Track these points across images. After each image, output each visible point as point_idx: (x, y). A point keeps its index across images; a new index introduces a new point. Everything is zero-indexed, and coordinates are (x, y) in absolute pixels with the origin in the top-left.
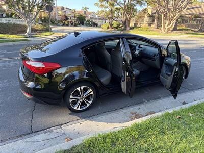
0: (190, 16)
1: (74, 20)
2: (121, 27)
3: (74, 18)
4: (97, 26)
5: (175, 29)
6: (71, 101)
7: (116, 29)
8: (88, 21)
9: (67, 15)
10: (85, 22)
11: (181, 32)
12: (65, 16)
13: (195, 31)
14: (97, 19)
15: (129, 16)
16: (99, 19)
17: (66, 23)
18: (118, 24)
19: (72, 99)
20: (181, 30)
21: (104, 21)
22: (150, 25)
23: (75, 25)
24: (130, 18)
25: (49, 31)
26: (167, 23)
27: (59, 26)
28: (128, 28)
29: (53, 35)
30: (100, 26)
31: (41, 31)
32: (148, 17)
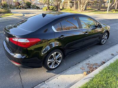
0: (92, 2)
1: (24, 5)
2: (55, 9)
3: (24, 4)
4: (39, 9)
5: (85, 9)
6: (48, 63)
7: (52, 11)
8: (33, 6)
9: (19, 2)
10: (31, 6)
11: (89, 11)
12: (18, 3)
13: (96, 10)
14: (38, 4)
15: (59, 2)
16: (40, 4)
17: (19, 7)
18: (53, 7)
19: (49, 62)
20: (89, 10)
21: (43, 6)
22: (71, 7)
23: (25, 9)
24: (60, 4)
25: (10, 13)
26: (81, 6)
27: (15, 9)
28: (59, 10)
29: (13, 15)
30: (41, 9)
31: (4, 13)
32: (70, 3)
